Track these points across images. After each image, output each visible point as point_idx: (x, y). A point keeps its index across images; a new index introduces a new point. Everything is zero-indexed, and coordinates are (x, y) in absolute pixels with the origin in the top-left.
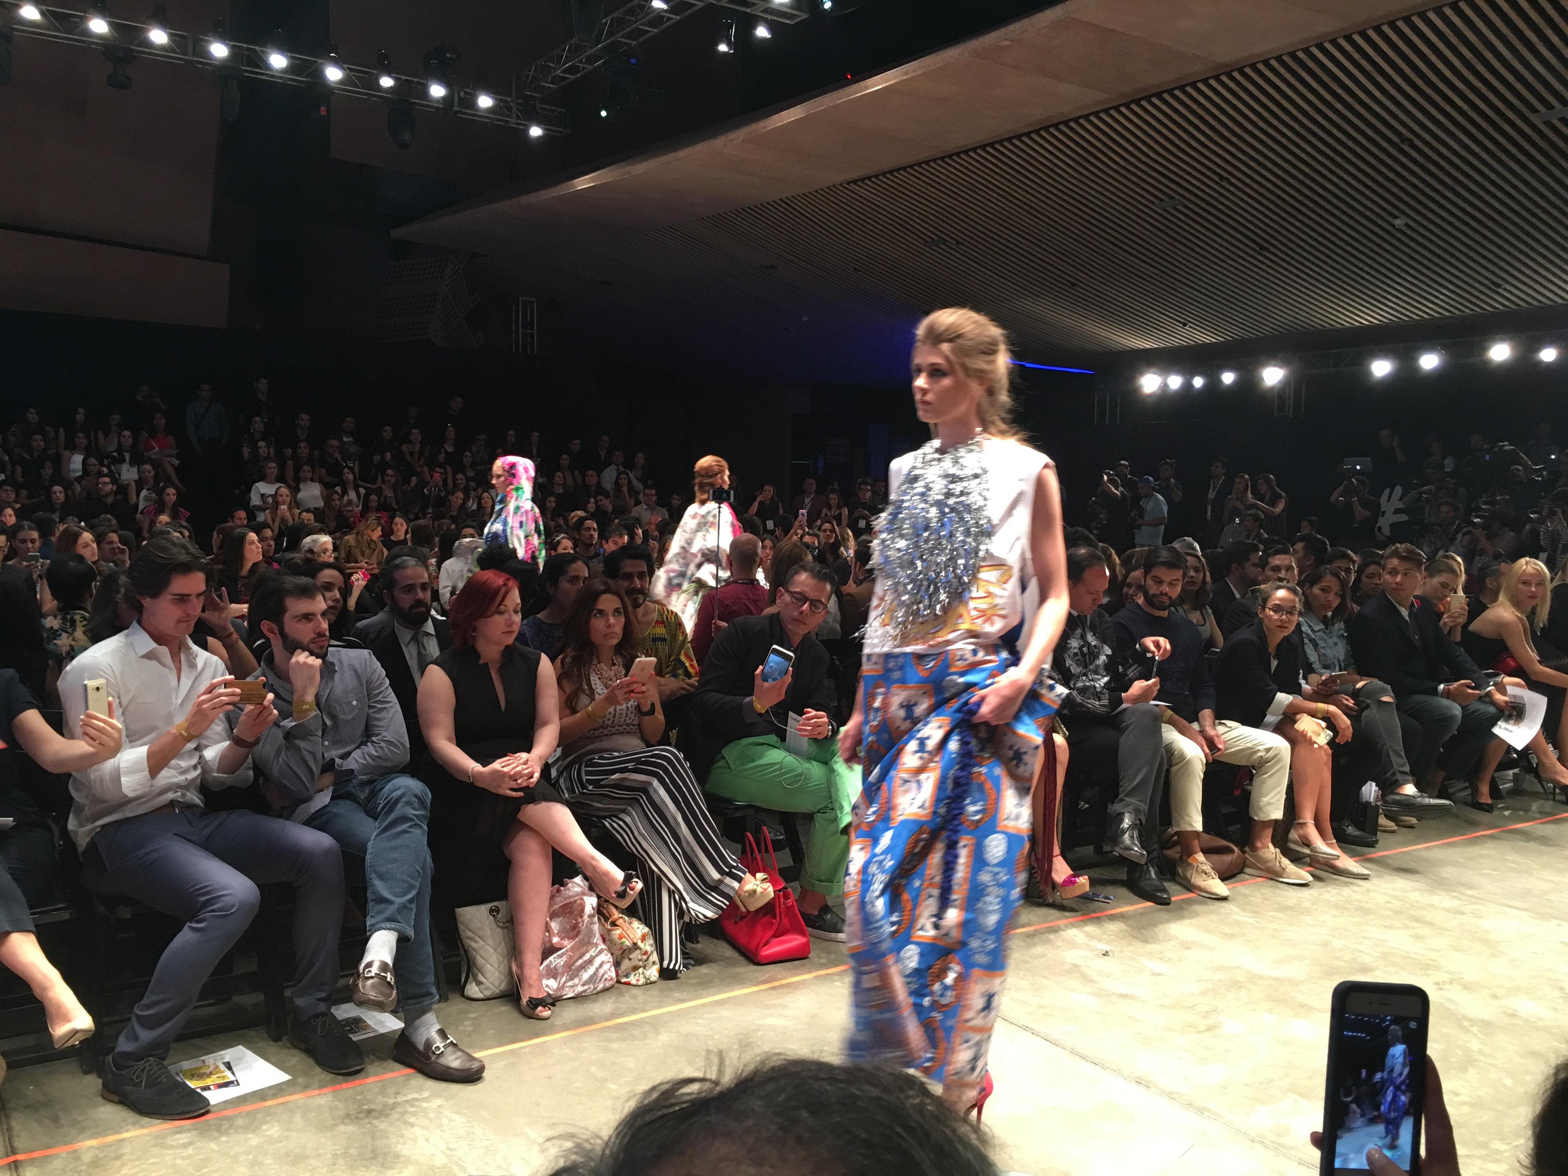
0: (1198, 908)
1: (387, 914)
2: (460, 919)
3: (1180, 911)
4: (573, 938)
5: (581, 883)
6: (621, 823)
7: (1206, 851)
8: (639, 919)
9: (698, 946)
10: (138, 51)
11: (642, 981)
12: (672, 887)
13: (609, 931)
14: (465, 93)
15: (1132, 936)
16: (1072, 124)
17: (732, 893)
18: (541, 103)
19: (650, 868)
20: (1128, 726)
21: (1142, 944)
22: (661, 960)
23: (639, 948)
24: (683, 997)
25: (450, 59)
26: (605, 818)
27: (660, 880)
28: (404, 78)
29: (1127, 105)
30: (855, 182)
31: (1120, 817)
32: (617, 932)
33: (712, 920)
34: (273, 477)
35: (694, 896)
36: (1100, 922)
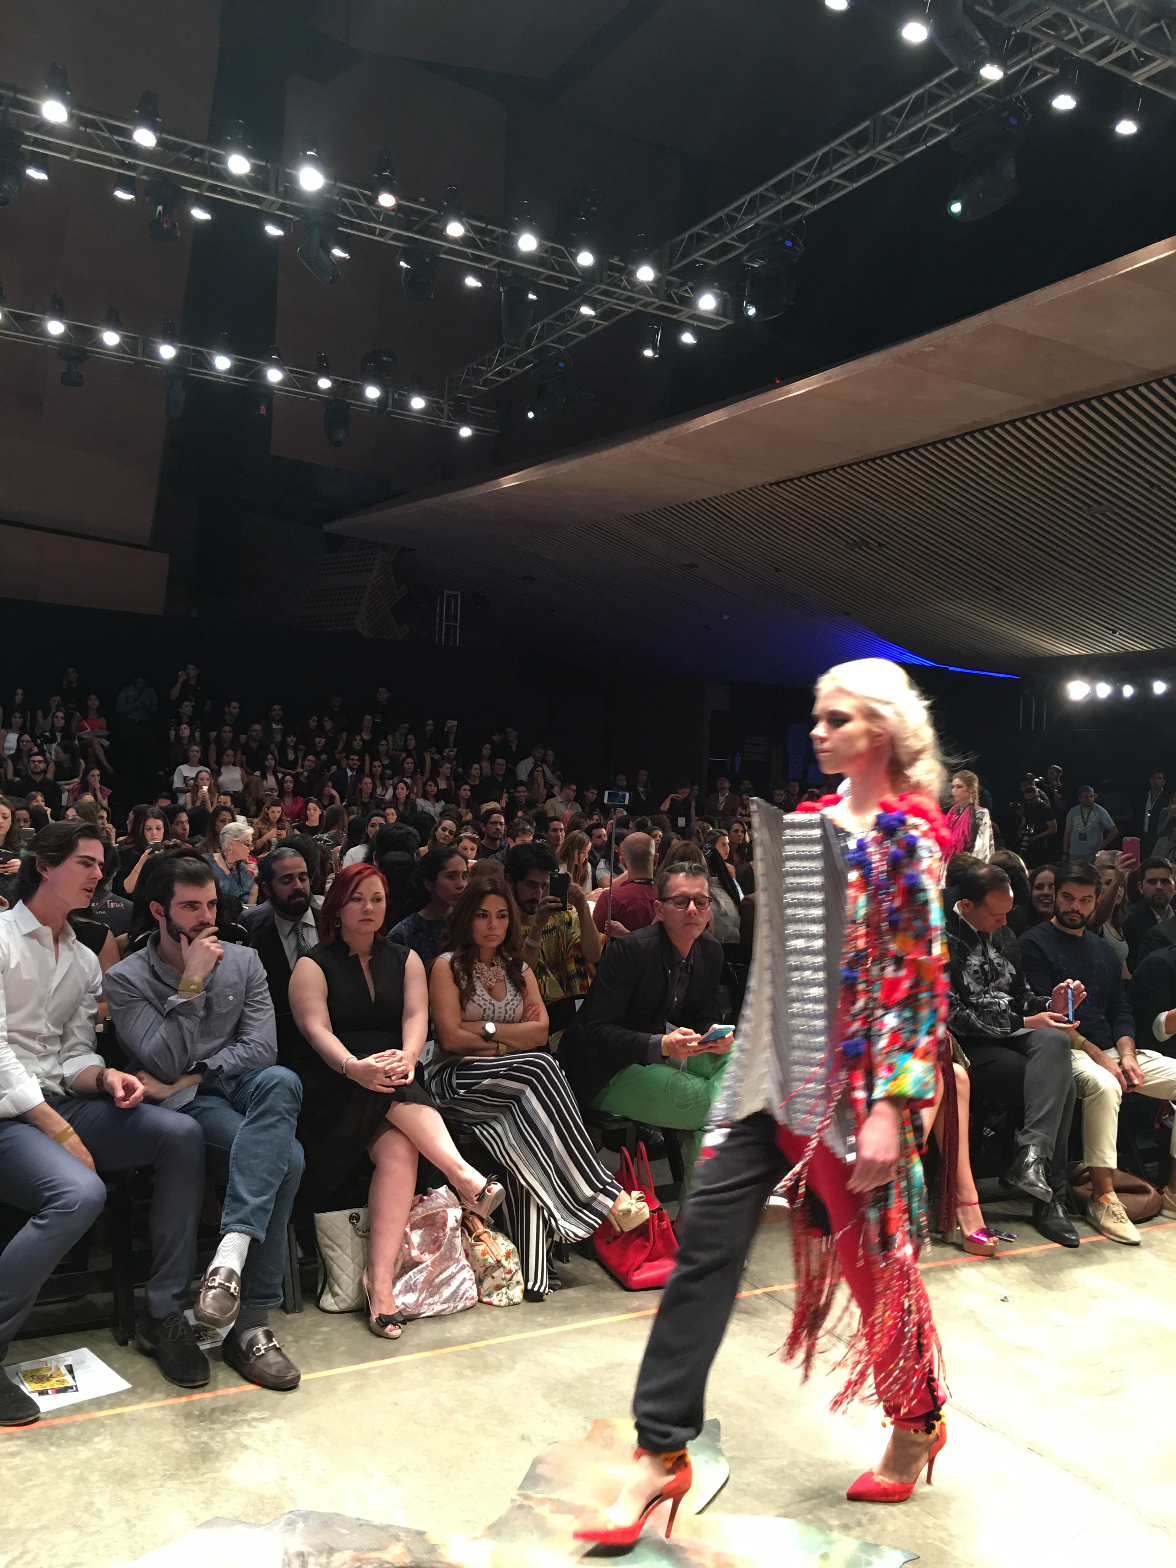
0: (1107, 1253)
1: (239, 1216)
2: (319, 1225)
3: (1089, 1255)
4: (433, 1253)
5: (445, 1195)
6: (492, 1131)
7: (1118, 1191)
8: (507, 1235)
9: (568, 1266)
10: (91, 352)
11: (505, 1302)
12: (541, 1204)
13: (473, 1246)
14: (400, 394)
15: (1034, 1280)
16: (997, 430)
17: (605, 1212)
18: (472, 404)
19: (520, 1182)
20: (1034, 1053)
21: (1044, 1290)
22: (526, 1281)
23: (502, 1266)
24: (547, 1322)
25: (387, 362)
26: (475, 1125)
27: (528, 1195)
28: (341, 379)
29: (1054, 412)
30: (777, 484)
31: (1024, 1150)
32: (480, 1248)
33: (584, 1239)
34: (196, 759)
35: (566, 1214)
36: (1001, 1263)
